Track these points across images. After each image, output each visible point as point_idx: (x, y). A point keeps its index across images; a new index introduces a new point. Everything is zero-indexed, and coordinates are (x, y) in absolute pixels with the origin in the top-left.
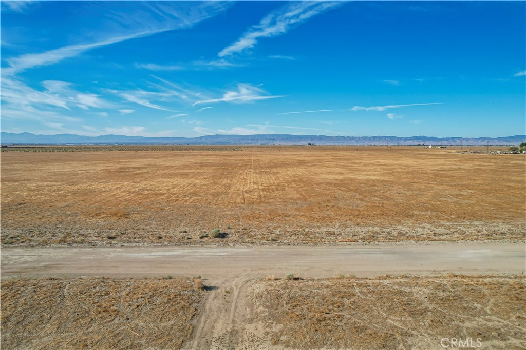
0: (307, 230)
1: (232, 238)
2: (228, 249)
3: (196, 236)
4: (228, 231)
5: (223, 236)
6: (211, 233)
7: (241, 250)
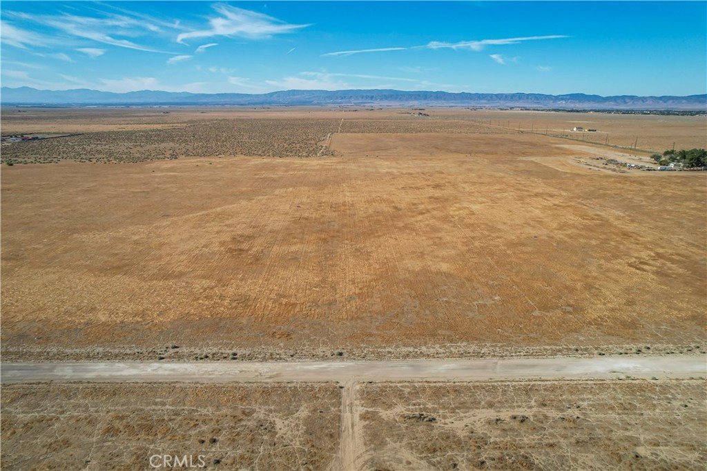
0: (379, 350)
1: (345, 355)
2: (344, 363)
3: (329, 355)
4: (343, 351)
5: (341, 354)
6: (336, 352)
7: (350, 363)
